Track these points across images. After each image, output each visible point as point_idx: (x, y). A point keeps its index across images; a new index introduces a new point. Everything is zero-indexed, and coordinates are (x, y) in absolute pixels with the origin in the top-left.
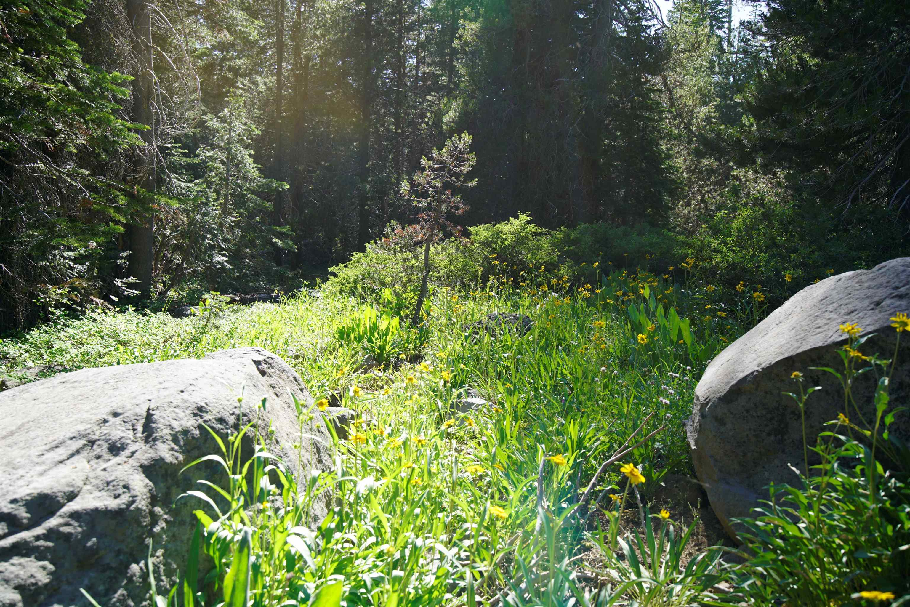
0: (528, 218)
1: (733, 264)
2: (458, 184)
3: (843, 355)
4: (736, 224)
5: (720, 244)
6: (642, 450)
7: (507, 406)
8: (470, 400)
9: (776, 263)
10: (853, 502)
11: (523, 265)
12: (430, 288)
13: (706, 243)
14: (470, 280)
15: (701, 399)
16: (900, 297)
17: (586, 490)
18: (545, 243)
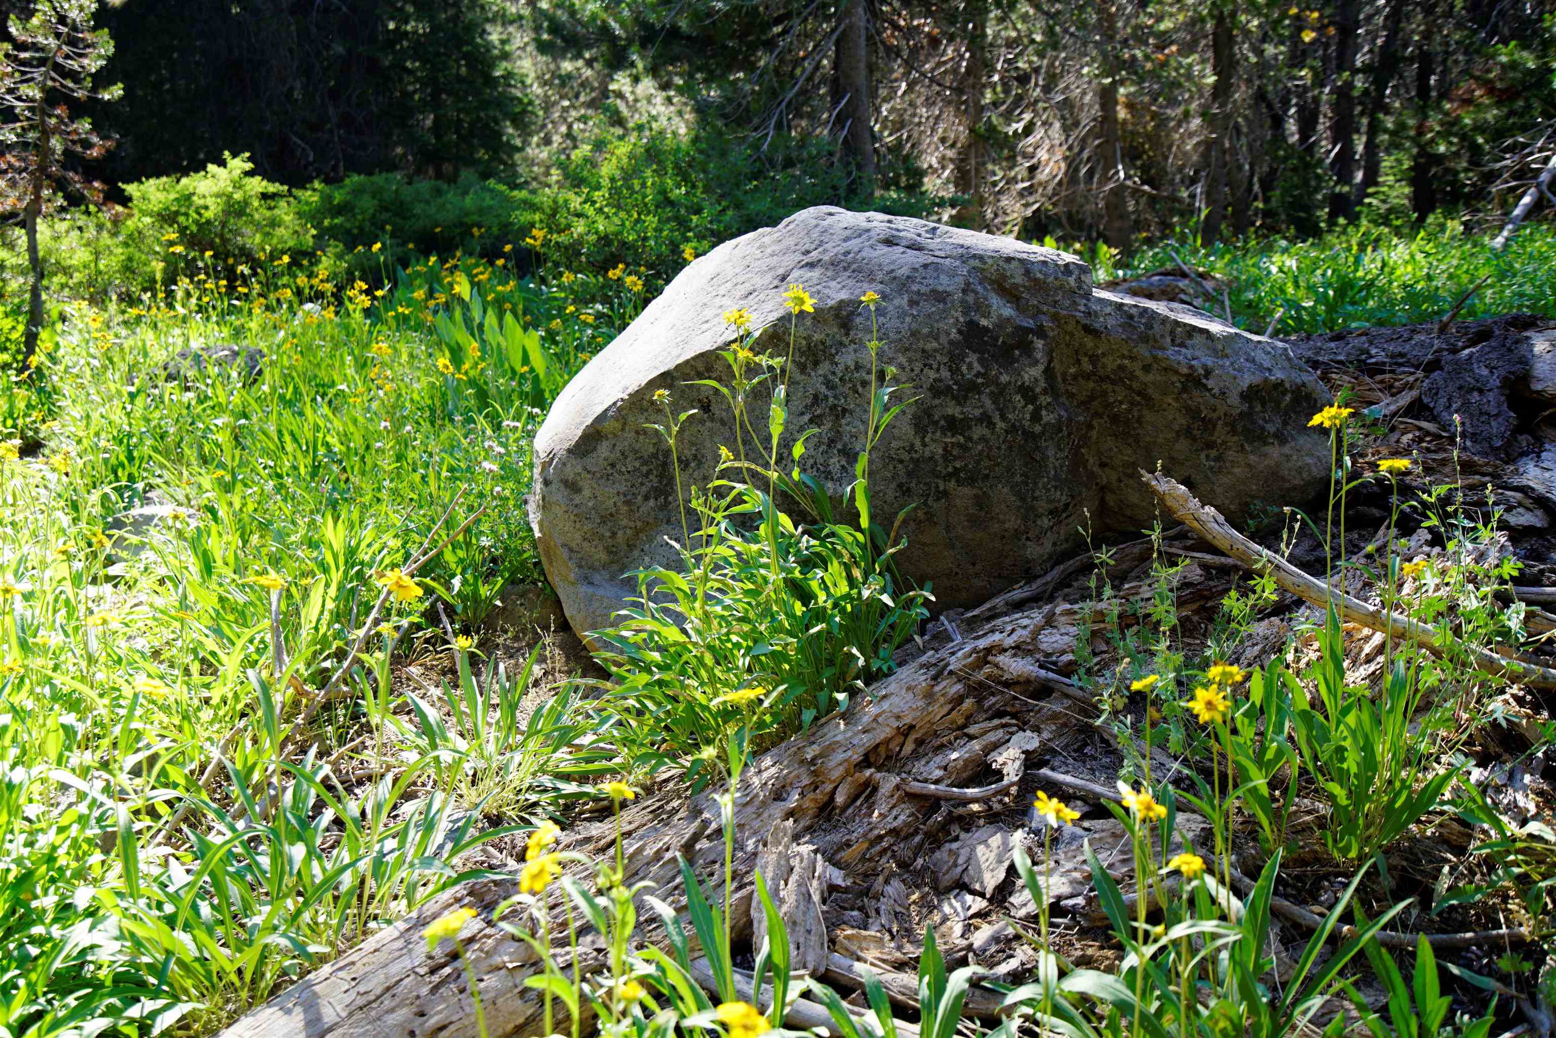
0: (249, 166)
1: (606, 236)
2: (80, 94)
3: (730, 359)
4: (607, 169)
5: (585, 202)
6: (461, 554)
7: (223, 512)
8: (148, 510)
9: (672, 231)
10: (751, 578)
11: (247, 255)
12: (52, 305)
13: (561, 201)
14: (145, 290)
15: (542, 455)
16: (811, 265)
17: (361, 633)
18: (285, 212)
